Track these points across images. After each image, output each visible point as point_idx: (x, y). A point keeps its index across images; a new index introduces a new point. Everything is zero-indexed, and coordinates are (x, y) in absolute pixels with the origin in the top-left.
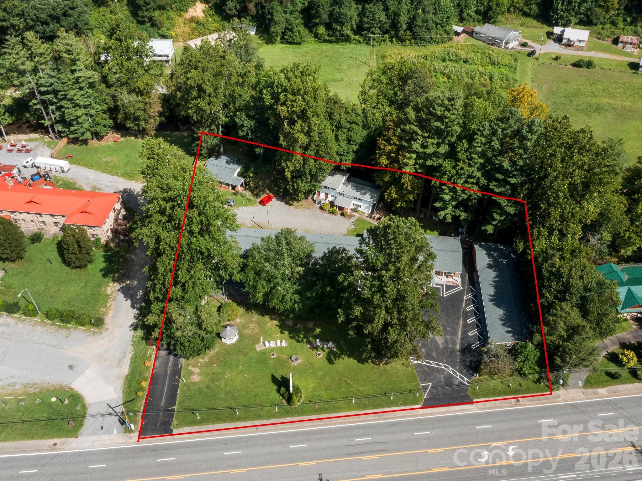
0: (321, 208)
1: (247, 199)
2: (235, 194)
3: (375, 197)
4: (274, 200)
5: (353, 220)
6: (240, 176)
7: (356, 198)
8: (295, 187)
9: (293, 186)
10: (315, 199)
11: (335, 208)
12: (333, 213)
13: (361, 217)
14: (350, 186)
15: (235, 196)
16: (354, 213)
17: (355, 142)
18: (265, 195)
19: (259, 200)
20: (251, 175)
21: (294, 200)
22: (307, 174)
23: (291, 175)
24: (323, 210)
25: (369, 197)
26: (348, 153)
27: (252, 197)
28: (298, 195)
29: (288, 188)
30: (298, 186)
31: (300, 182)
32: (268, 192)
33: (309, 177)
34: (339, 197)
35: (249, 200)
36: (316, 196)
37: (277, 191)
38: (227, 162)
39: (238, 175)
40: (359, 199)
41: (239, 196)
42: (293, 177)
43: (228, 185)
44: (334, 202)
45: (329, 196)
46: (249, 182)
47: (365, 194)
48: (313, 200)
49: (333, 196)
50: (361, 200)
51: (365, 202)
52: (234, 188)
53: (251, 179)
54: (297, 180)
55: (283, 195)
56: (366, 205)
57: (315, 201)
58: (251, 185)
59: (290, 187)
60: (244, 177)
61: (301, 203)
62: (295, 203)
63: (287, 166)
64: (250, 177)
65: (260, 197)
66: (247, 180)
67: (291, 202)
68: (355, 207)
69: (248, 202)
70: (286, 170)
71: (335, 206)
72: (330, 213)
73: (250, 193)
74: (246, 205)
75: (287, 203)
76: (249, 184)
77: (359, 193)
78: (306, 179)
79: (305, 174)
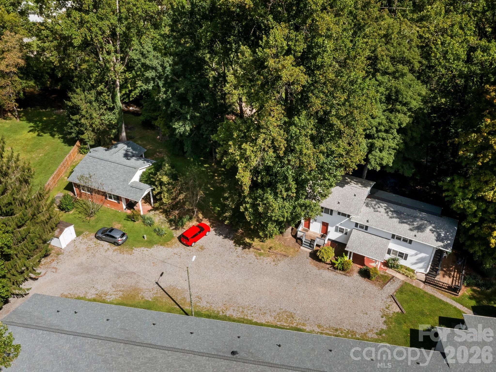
0: (314, 256)
1: (155, 230)
2: (132, 218)
3: (446, 238)
4: (211, 234)
5: (391, 288)
6: (146, 182)
7: (399, 238)
8: (261, 209)
9: (254, 206)
10: (299, 234)
11: (346, 258)
12: (343, 269)
13: (408, 281)
14: (382, 210)
15: (130, 223)
16: (390, 272)
17: (406, 104)
18: (194, 223)
19: (179, 232)
20: (165, 179)
21: (253, 234)
22: (290, 180)
23: (252, 180)
24: (320, 261)
25: (433, 236)
26: (387, 131)
27: (165, 227)
28: (264, 228)
29: (242, 209)
30: (267, 207)
31: (271, 198)
32: (201, 216)
33: (293, 185)
34: (356, 234)
35: (159, 232)
36: (300, 228)
37: (220, 214)
38: (126, 156)
39: (141, 181)
40: (405, 240)
41: (138, 224)
42: (254, 185)
43: (118, 198)
44: (345, 245)
45: (331, 229)
46: (160, 193)
47: (420, 229)
48: (295, 236)
49: (341, 230)
50: (411, 242)
51: (421, 248)
52: (131, 205)
53: (165, 189)
54: (265, 191)
55: (230, 226)
56: (423, 255)
57: (299, 240)
58: (164, 200)
59: (246, 209)
60: (152, 183)
61: (269, 242)
62: (256, 242)
63: (242, 155)
64: (161, 183)
65: (182, 225)
66: (157, 191)
67: (247, 240)
68: (392, 256)
69: (156, 237)
70: (240, 166)
71: (346, 252)
72: (336, 269)
73: (162, 217)
74: (150, 243)
75: (239, 242)
76: (161, 199)
77: (406, 227)
78: (287, 190)
79: (286, 178)
